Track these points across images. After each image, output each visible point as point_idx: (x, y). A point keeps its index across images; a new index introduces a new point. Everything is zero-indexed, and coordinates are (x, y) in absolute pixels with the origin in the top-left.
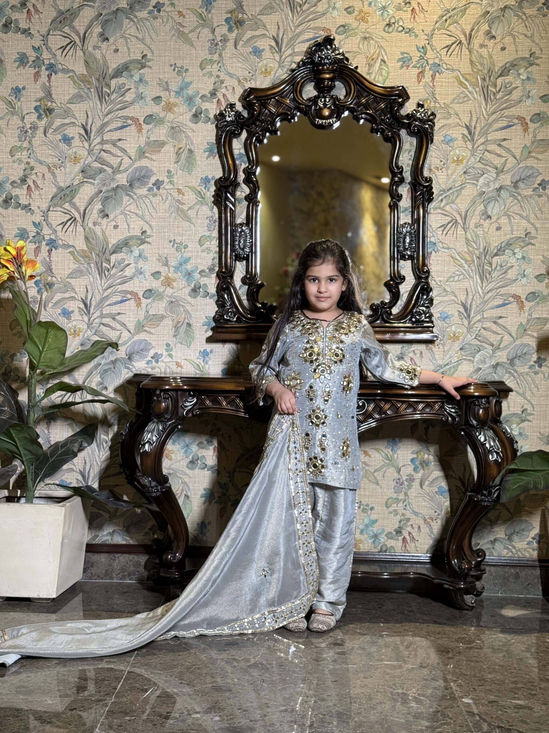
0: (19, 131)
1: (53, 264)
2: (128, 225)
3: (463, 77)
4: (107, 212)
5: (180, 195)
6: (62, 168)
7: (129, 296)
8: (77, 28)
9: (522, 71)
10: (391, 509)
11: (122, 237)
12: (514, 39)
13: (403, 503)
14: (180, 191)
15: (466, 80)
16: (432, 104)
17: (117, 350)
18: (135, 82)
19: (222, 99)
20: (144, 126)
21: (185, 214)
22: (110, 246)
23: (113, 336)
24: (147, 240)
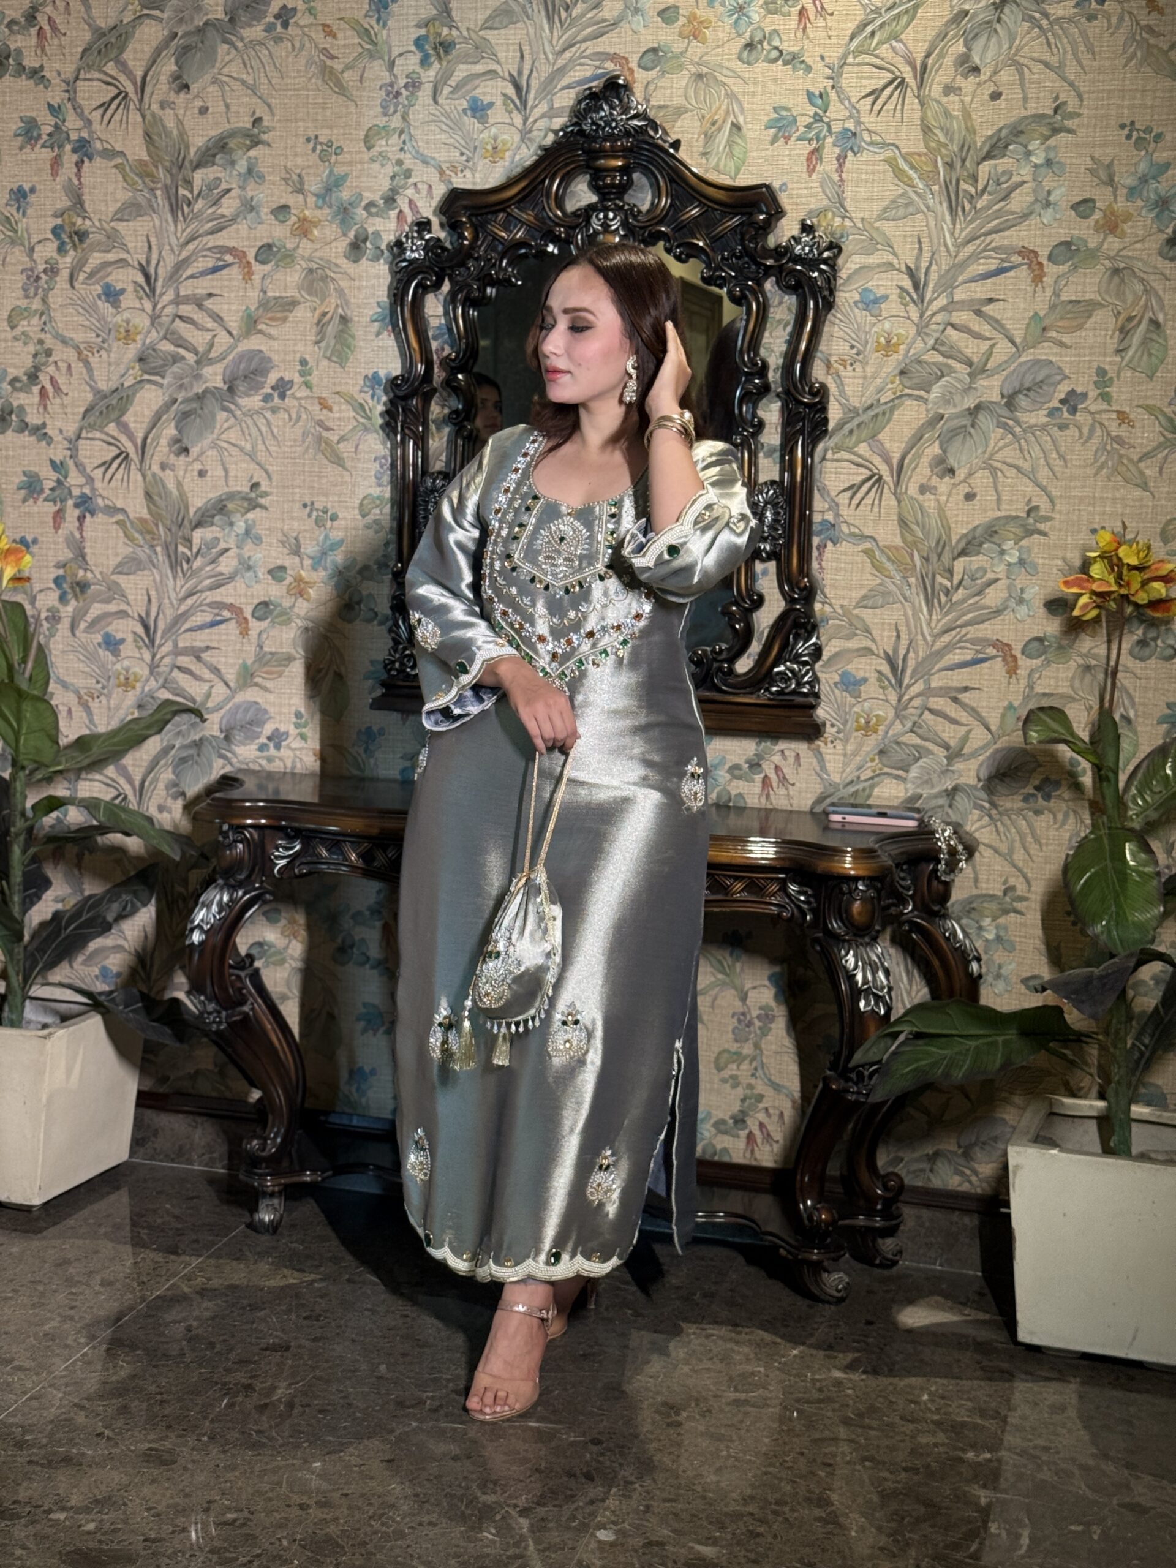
0: (24, 277)
1: (87, 544)
2: (226, 470)
3: (905, 160)
4: (186, 442)
5: (325, 411)
6: (103, 353)
7: (226, 614)
8: (130, 63)
9: (1034, 145)
10: (726, 1074)
11: (213, 495)
12: (1021, 74)
13: (751, 1063)
14: (324, 405)
15: (912, 167)
16: (838, 221)
17: (204, 721)
18: (240, 175)
19: (407, 210)
20: (257, 267)
21: (333, 450)
22: (192, 511)
23: (195, 690)
24: (262, 501)
